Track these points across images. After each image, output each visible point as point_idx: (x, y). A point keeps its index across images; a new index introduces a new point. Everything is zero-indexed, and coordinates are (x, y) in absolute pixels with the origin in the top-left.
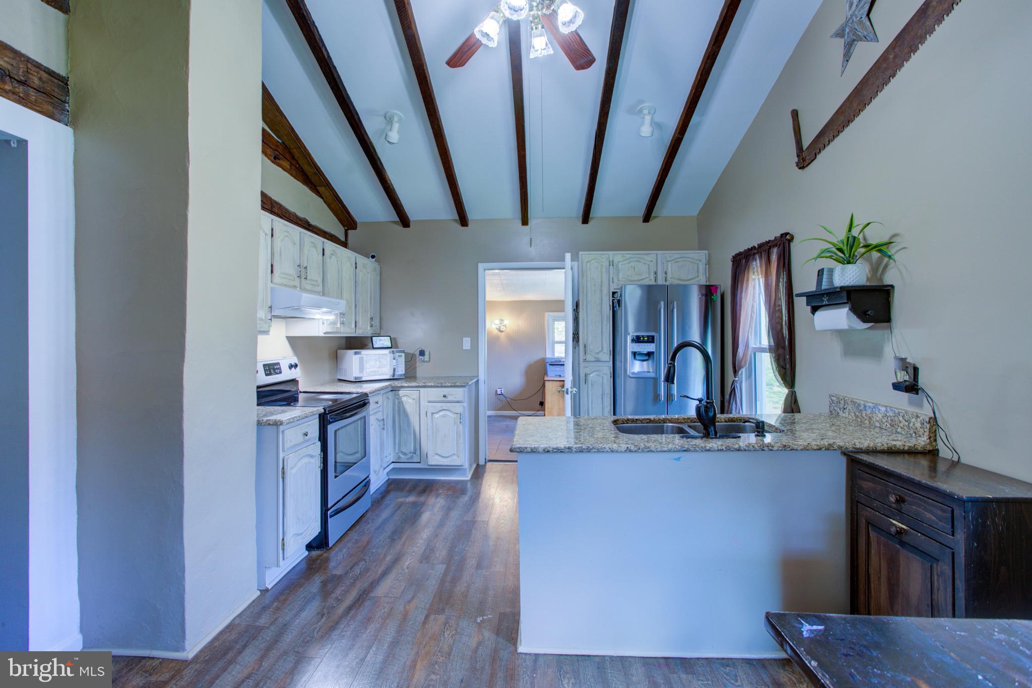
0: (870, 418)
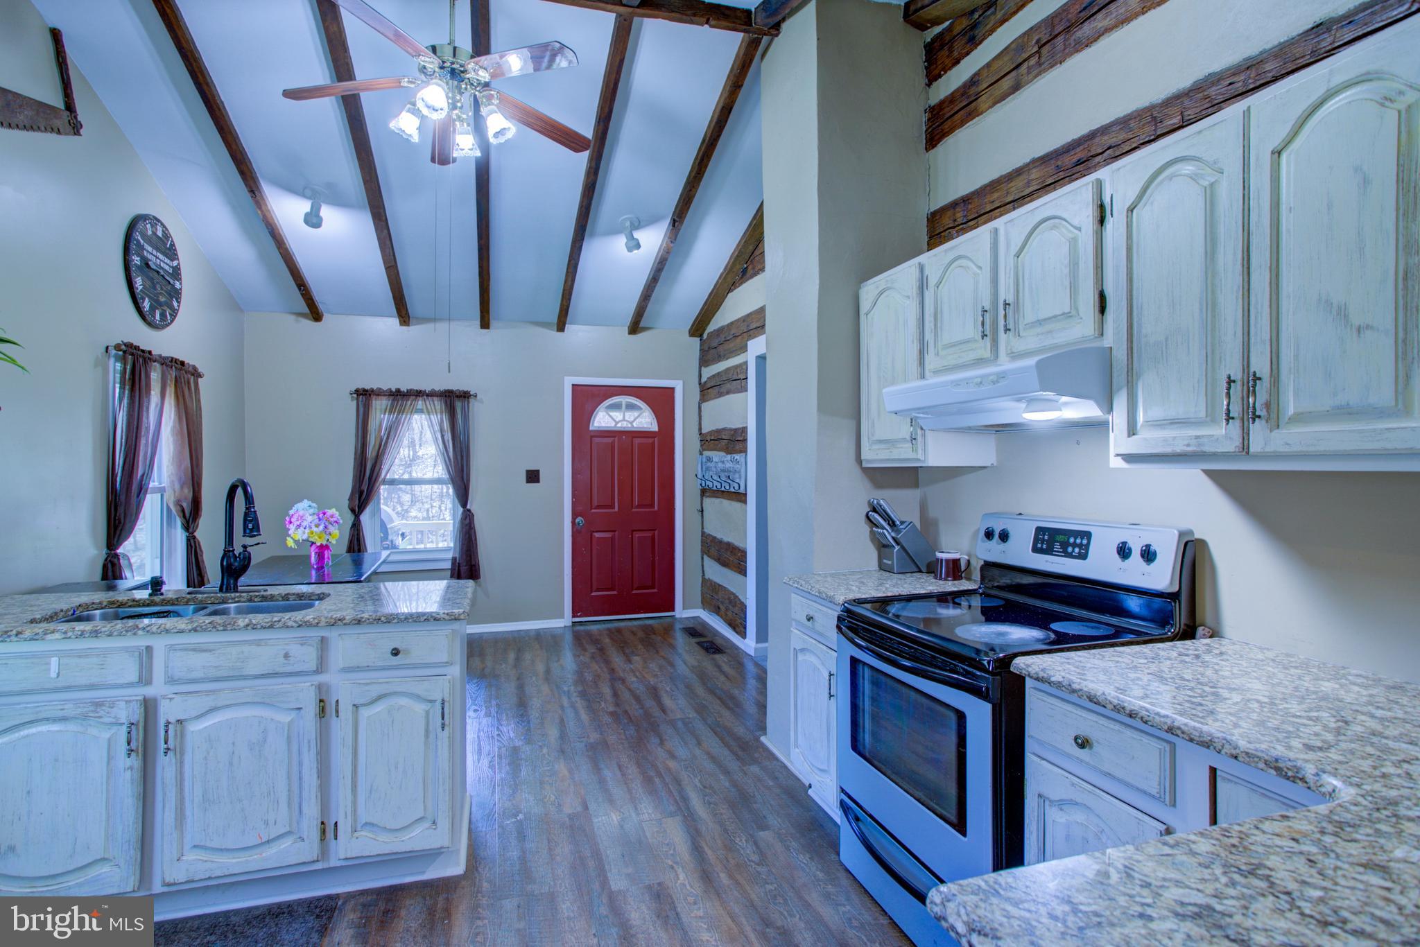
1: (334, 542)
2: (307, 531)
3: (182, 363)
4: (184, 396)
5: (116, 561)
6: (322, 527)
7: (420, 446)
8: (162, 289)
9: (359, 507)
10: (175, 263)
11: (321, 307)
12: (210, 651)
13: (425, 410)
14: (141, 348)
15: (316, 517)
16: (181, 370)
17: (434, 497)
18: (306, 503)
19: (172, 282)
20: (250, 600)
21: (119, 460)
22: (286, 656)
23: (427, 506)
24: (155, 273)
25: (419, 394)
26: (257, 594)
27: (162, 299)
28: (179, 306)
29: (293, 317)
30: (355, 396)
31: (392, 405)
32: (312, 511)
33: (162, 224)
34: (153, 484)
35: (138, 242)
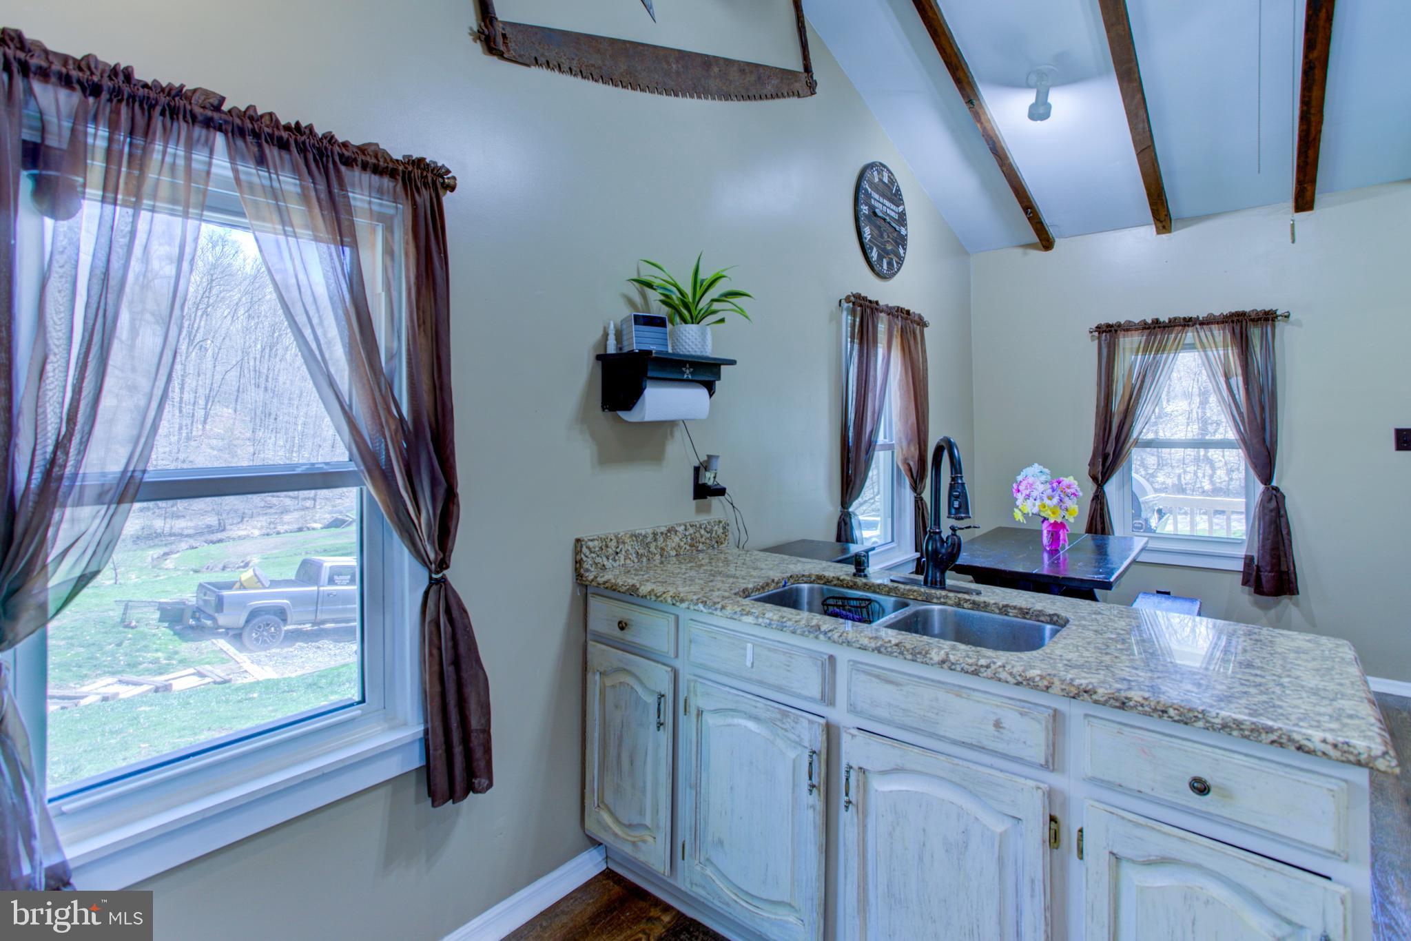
0: (662, 549)
1: (1072, 520)
2: (1038, 503)
3: (908, 312)
4: (909, 347)
5: (848, 519)
6: (1056, 500)
7: (1168, 401)
8: (889, 237)
9: (1104, 474)
10: (901, 209)
11: (1052, 231)
12: (897, 684)
13: (1198, 345)
14: (869, 298)
15: (1048, 486)
16: (906, 319)
17: (1187, 461)
18: (1036, 468)
19: (897, 228)
20: (958, 605)
21: (851, 416)
22: (998, 725)
23: (1178, 471)
24: (882, 221)
25: (1187, 323)
26: (967, 597)
27: (889, 247)
28: (905, 253)
29: (1020, 251)
30: (1096, 334)
31: (1147, 342)
32: (1043, 478)
33: (888, 170)
34: (881, 439)
35: (866, 190)
